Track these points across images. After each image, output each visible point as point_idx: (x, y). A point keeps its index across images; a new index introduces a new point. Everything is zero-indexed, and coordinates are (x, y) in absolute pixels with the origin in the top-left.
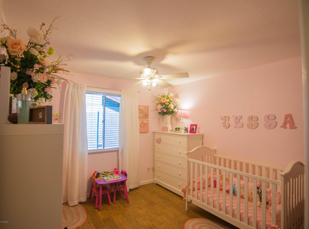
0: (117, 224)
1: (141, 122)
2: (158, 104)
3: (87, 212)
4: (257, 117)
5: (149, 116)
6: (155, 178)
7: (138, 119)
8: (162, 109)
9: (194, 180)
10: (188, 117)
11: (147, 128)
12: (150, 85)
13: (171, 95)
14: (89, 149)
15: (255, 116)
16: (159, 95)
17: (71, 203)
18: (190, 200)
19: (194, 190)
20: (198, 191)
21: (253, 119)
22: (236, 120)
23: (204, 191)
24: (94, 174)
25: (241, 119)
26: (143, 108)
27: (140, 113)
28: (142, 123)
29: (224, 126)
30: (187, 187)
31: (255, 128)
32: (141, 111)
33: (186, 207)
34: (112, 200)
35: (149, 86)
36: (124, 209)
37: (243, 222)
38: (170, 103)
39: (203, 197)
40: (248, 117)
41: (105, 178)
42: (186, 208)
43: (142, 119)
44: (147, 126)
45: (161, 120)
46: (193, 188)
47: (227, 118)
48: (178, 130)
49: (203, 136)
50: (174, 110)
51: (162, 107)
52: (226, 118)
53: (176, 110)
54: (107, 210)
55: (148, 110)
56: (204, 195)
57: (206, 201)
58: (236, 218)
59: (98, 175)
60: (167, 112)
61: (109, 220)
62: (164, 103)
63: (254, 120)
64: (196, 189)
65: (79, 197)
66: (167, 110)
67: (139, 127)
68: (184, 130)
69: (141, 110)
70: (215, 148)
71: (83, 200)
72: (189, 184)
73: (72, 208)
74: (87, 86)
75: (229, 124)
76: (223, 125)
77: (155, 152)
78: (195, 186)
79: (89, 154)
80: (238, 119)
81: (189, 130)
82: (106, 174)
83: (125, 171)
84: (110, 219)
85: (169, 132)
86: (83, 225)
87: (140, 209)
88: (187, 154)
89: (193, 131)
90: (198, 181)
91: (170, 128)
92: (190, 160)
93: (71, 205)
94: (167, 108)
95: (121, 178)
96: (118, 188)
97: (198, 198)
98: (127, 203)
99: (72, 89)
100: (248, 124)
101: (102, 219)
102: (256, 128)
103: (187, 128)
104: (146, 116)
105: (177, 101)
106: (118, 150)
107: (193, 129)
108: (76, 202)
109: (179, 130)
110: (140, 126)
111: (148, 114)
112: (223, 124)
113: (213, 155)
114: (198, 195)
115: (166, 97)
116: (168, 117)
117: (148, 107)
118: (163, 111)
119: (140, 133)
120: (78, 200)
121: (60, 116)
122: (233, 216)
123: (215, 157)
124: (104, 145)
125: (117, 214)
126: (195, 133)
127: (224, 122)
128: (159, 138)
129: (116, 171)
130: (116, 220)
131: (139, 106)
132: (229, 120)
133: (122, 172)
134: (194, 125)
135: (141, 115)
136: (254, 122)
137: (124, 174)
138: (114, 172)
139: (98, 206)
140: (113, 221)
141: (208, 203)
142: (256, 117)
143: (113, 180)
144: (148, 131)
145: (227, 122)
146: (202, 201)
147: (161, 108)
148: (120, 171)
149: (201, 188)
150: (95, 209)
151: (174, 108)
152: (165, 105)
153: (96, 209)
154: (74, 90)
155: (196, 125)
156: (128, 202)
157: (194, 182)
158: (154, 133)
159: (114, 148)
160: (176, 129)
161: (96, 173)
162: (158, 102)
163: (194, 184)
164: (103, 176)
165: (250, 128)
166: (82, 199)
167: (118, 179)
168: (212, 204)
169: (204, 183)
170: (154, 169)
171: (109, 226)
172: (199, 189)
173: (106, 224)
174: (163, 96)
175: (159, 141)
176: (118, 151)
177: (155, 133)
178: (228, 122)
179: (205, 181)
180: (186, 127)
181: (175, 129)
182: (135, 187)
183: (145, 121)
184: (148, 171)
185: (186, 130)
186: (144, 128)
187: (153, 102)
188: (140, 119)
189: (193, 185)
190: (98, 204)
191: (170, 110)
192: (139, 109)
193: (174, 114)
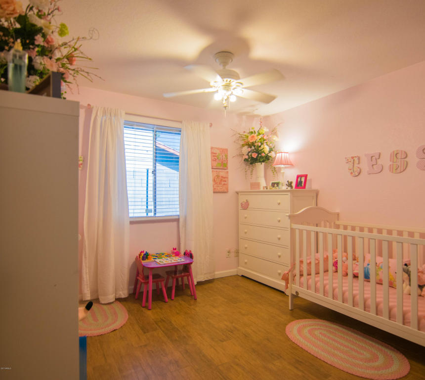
0: (176, 326)
1: (216, 174)
2: (243, 146)
3: (130, 311)
4: (405, 152)
5: (230, 165)
6: (240, 268)
7: (211, 170)
8: (250, 154)
9: (301, 259)
10: (292, 165)
11: (226, 184)
12: (226, 100)
13: (265, 130)
14: (131, 215)
15: (402, 151)
16: (244, 132)
17: (103, 300)
18: (295, 291)
19: (301, 275)
20: (309, 277)
21: (399, 156)
22: (372, 161)
23: (319, 277)
24: (140, 255)
25: (379, 158)
26: (218, 152)
27: (213, 160)
28: (217, 176)
29: (352, 173)
30: (289, 271)
31: (402, 171)
32: (215, 158)
33: (288, 305)
34: (170, 297)
35: (224, 102)
36: (188, 307)
37: (382, 316)
38: (262, 144)
39: (316, 284)
40: (391, 155)
41: (158, 260)
42: (288, 307)
43: (217, 170)
44: (225, 181)
45: (249, 172)
46: (300, 272)
47: (356, 159)
48: (276, 185)
49: (317, 194)
50: (269, 155)
51: (250, 149)
52: (354, 160)
53: (272, 154)
54: (161, 308)
55: (227, 156)
56: (319, 281)
57: (321, 290)
58: (369, 311)
59: (146, 256)
60: (258, 158)
61: (164, 321)
62: (253, 144)
63: (400, 158)
64: (305, 273)
65: (116, 291)
66: (259, 154)
67: (212, 183)
68: (287, 185)
69: (214, 155)
70: (337, 211)
71: (122, 294)
72: (294, 265)
73: (105, 307)
74: (126, 114)
75: (359, 170)
76: (350, 171)
77: (239, 224)
78: (303, 268)
79: (132, 223)
80: (374, 159)
81: (294, 185)
82: (159, 256)
83: (190, 251)
84: (165, 319)
85: (262, 189)
86: (122, 327)
87: (214, 307)
88: (290, 217)
89: (301, 185)
90: (308, 261)
91: (263, 183)
92: (295, 226)
93: (103, 303)
94: (258, 151)
95: (183, 260)
96: (180, 277)
97: (308, 288)
98: (193, 300)
99: (101, 115)
100: (390, 165)
101: (153, 319)
102: (404, 170)
103: (291, 183)
104: (224, 165)
105: (274, 139)
106: (179, 219)
107: (301, 182)
108: (111, 298)
109: (278, 186)
110: (214, 180)
111: (227, 162)
112: (351, 169)
113: (334, 223)
114: (308, 281)
115: (257, 133)
116: (260, 167)
117: (227, 150)
118: (252, 157)
119: (214, 192)
120: (114, 294)
121: (83, 161)
122: (365, 308)
123: (336, 225)
124: (155, 210)
125: (178, 314)
126: (304, 187)
127: (351, 167)
128: (245, 201)
129: (175, 251)
130: (175, 321)
131: (212, 148)
132: (359, 163)
133: (185, 254)
134: (301, 176)
135: (215, 164)
136: (401, 161)
137: (189, 255)
138: (173, 253)
139: (147, 304)
140: (171, 322)
141: (325, 293)
142: (403, 153)
143: (170, 262)
144: (227, 190)
145: (356, 165)
146: (314, 290)
147: (248, 152)
148: (182, 252)
149: (313, 272)
150: (141, 308)
151: (270, 152)
152: (254, 146)
153: (143, 307)
154: (104, 117)
155: (306, 176)
156: (195, 299)
157: (301, 262)
158: (237, 193)
159: (171, 216)
160: (273, 185)
161: (143, 254)
162: (242, 143)
163: (302, 265)
164: (155, 257)
165: (394, 171)
166: (121, 292)
167: (179, 261)
168: (330, 294)
169: (317, 265)
170: (238, 253)
171: (163, 329)
172: (309, 274)
173: (159, 326)
174: (252, 133)
175: (246, 206)
176: (177, 220)
177: (239, 194)
178: (358, 166)
179: (319, 261)
180: (290, 181)
181: (271, 184)
182: (206, 279)
183: (222, 173)
184: (228, 255)
185: (290, 184)
186: (220, 185)
187: (235, 142)
188: (214, 170)
189: (300, 266)
190: (147, 301)
191: (263, 155)
192: (212, 153)
193: (270, 162)
